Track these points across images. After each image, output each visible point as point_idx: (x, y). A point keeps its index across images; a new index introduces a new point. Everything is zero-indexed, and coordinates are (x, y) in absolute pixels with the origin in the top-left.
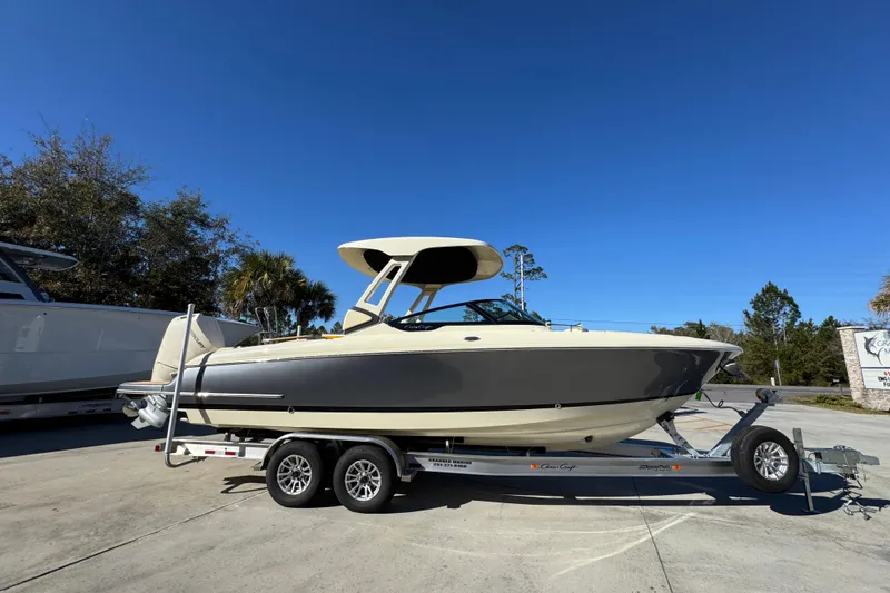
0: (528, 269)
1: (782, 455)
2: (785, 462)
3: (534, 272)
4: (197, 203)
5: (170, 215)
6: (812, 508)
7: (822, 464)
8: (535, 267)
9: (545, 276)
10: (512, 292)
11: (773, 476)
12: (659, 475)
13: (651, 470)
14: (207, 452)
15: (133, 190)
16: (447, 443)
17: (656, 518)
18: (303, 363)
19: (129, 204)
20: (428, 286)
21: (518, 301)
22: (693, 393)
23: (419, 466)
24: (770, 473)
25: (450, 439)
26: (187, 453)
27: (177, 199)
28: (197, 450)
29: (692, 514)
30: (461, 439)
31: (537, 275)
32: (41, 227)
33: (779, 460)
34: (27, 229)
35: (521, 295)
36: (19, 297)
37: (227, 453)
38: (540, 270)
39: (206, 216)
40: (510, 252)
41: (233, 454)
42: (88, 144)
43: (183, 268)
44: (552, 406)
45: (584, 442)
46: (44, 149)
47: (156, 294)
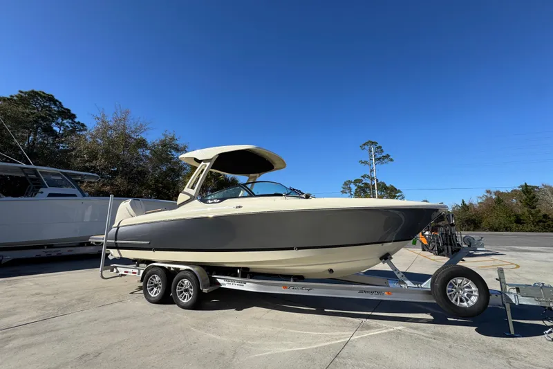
0: (379, 156)
1: (474, 288)
2: (476, 294)
3: (383, 158)
4: (173, 139)
5: (160, 147)
6: (513, 332)
7: (520, 297)
8: (384, 154)
9: (392, 160)
10: (369, 173)
11: (465, 304)
12: (375, 298)
13: (367, 294)
14: (125, 272)
15: (143, 136)
16: (238, 271)
17: (369, 328)
18: (166, 223)
19: (142, 143)
20: (251, 175)
21: (372, 179)
22: (410, 240)
23: (219, 284)
24: (462, 301)
25: (239, 268)
26: (118, 272)
27: (163, 138)
28: (122, 271)
29: (400, 328)
30: (247, 269)
31: (386, 160)
32: (101, 160)
33: (472, 292)
34: (94, 162)
35: (374, 174)
36: (74, 195)
37: (133, 273)
38: (387, 156)
39: (177, 145)
40: (366, 147)
41: (135, 273)
42: (119, 116)
43: (166, 174)
44: (292, 249)
45: (328, 273)
46: (98, 121)
47: (152, 189)
